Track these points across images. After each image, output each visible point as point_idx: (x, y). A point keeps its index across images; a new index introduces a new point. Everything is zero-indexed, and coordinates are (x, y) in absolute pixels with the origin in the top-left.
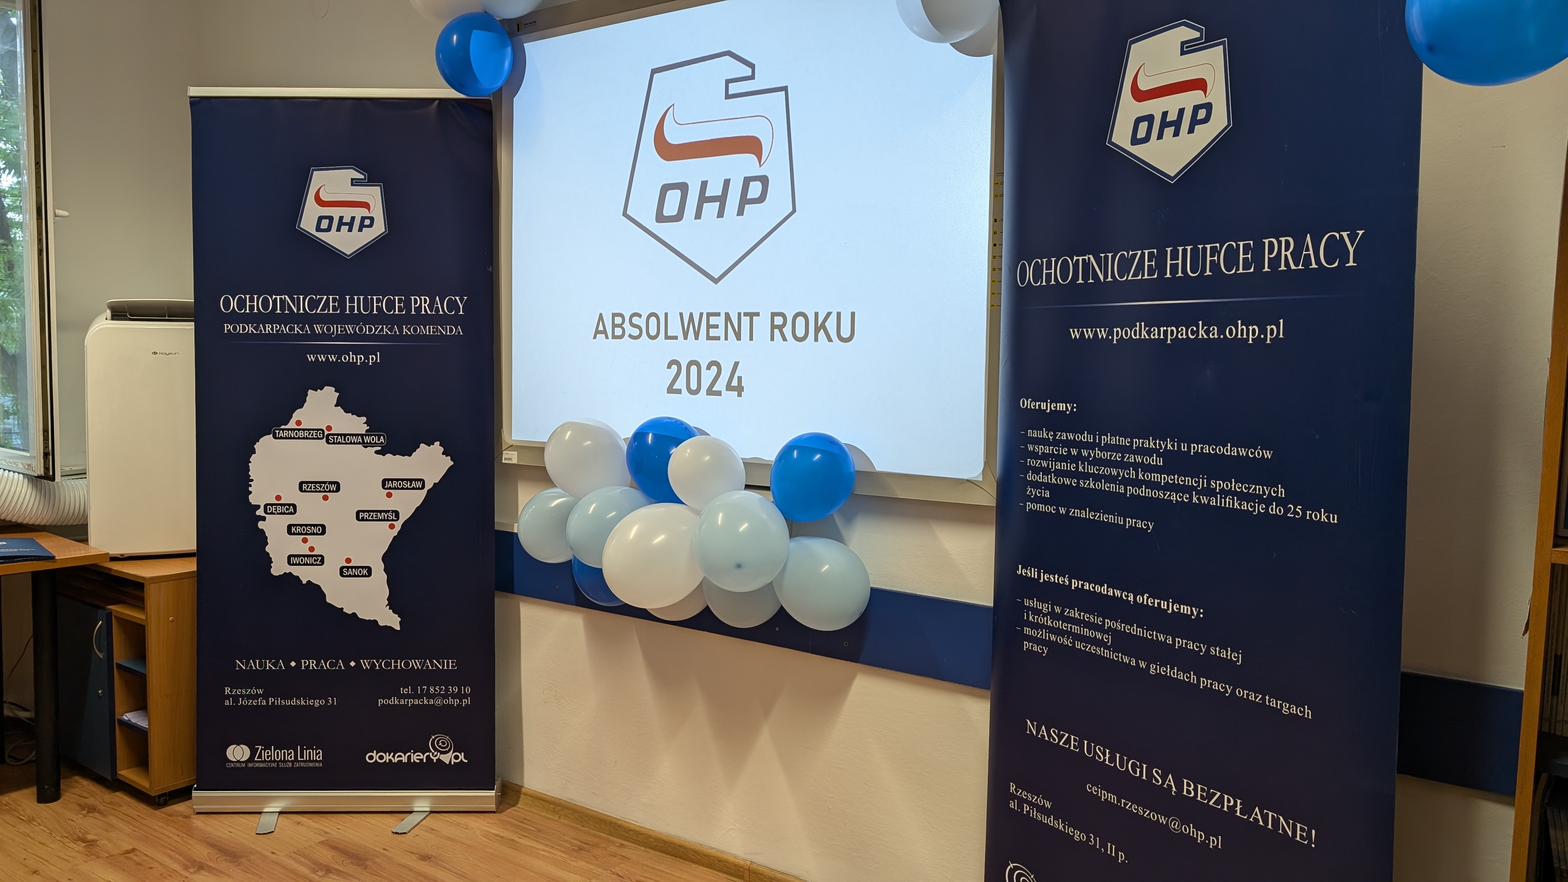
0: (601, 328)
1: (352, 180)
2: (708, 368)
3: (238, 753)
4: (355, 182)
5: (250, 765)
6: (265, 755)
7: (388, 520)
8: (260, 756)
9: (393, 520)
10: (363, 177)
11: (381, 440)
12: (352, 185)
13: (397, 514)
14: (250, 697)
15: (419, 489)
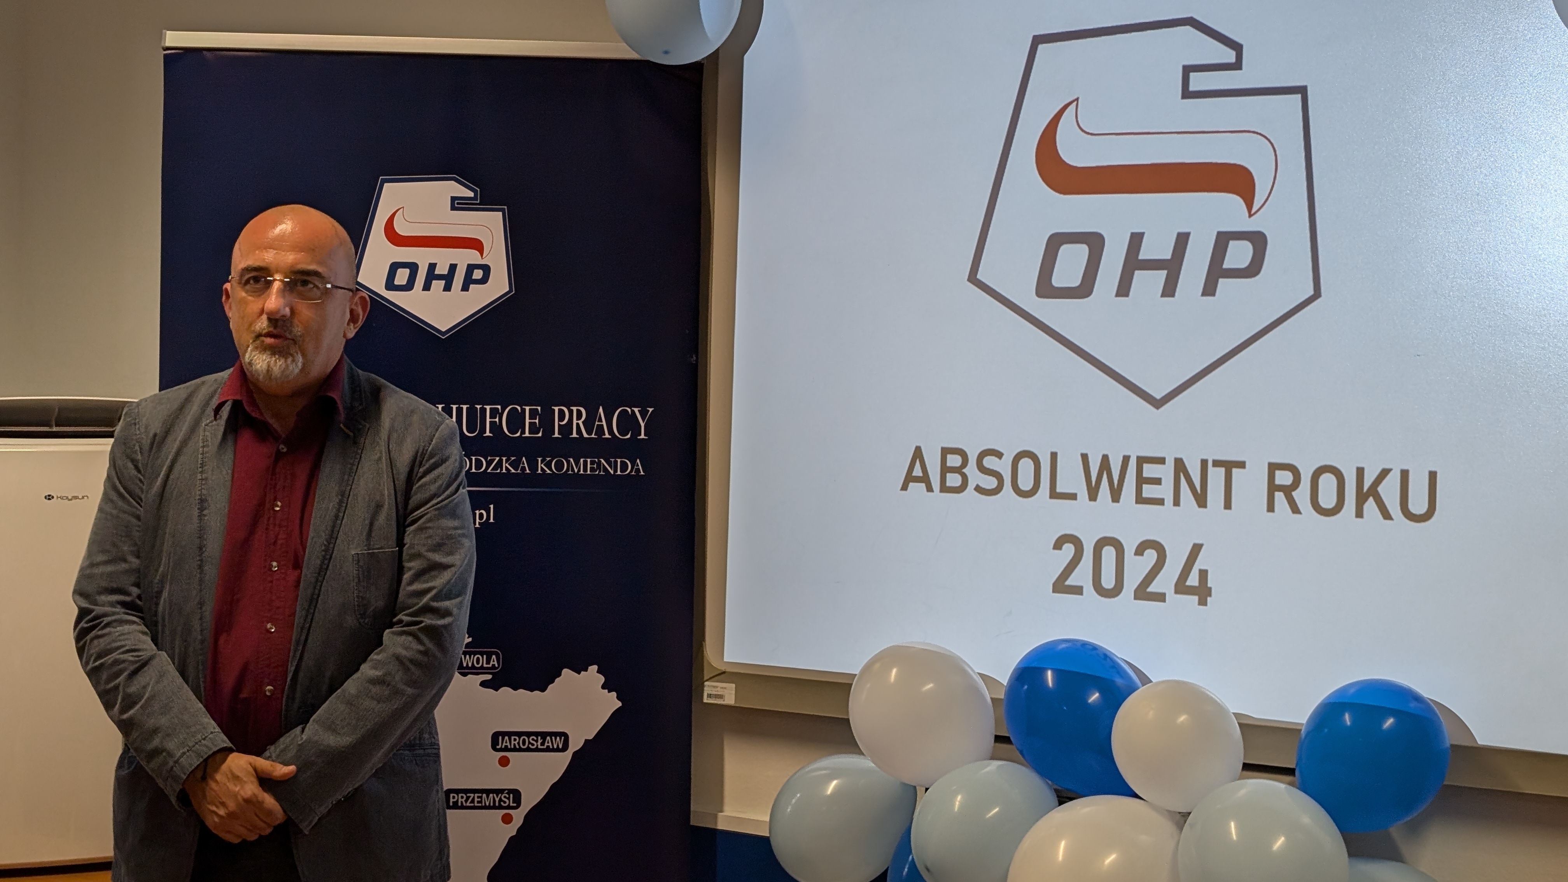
0: (918, 472)
1: (453, 199)
2: (1140, 551)
4: (458, 204)
7: (500, 807)
9: (509, 807)
10: (471, 194)
11: (492, 663)
12: (452, 209)
13: (516, 795)
15: (558, 750)
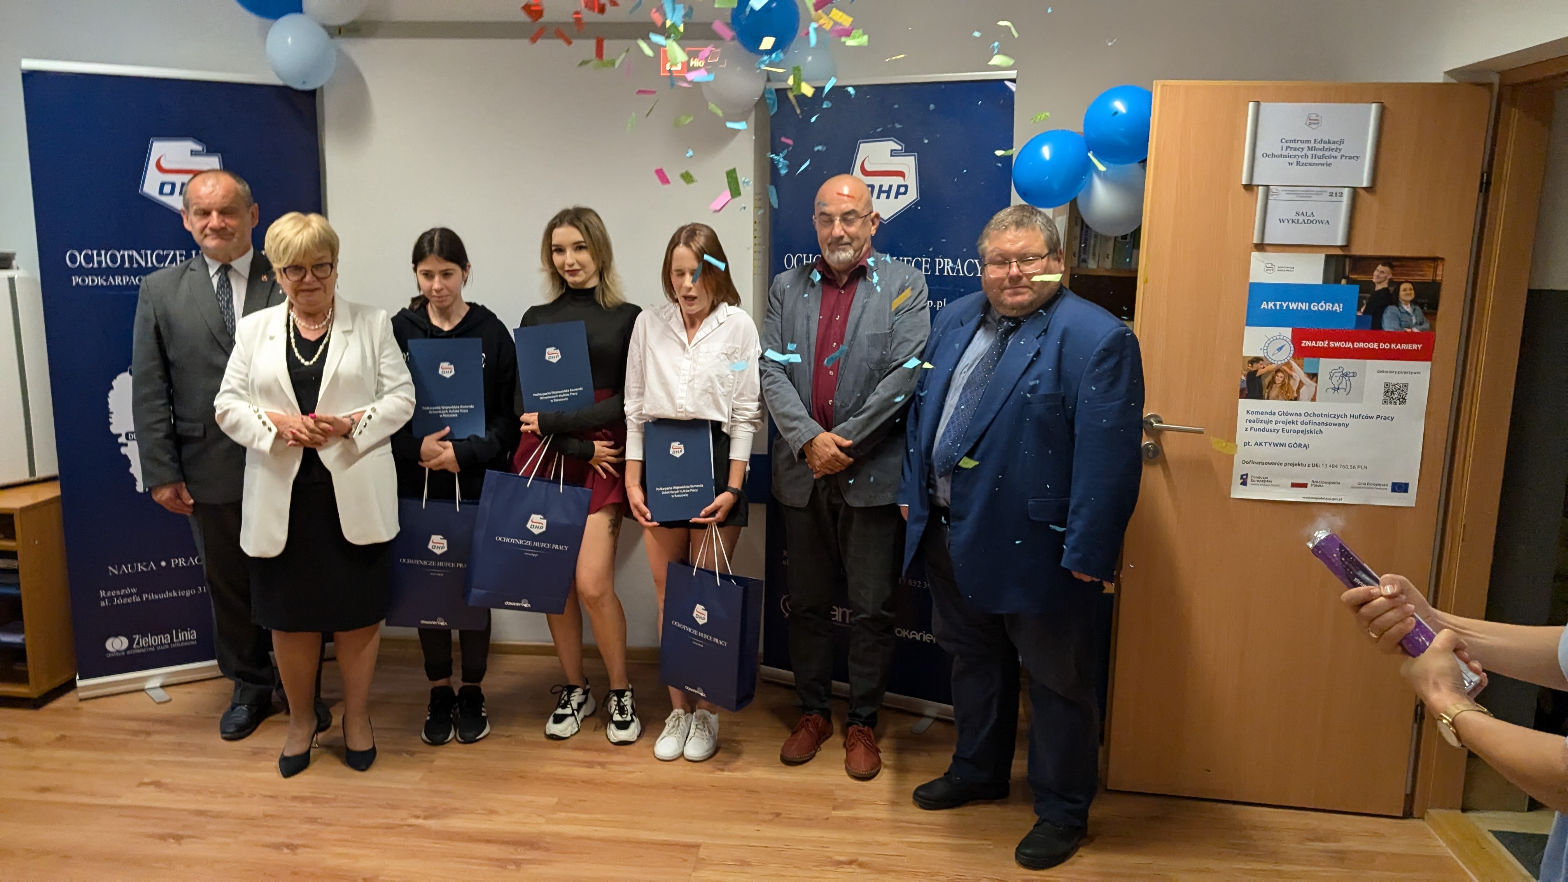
1: (192, 150)
3: (116, 644)
4: (194, 153)
5: (129, 652)
6: (143, 642)
8: (138, 643)
10: (201, 148)
12: (191, 156)
14: (123, 597)
